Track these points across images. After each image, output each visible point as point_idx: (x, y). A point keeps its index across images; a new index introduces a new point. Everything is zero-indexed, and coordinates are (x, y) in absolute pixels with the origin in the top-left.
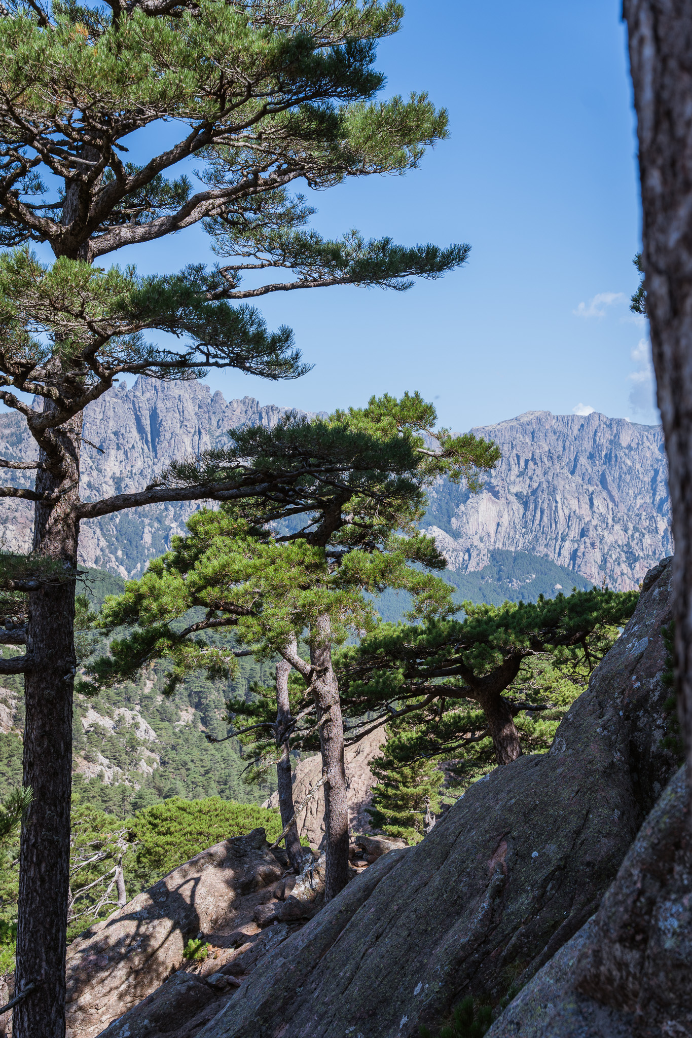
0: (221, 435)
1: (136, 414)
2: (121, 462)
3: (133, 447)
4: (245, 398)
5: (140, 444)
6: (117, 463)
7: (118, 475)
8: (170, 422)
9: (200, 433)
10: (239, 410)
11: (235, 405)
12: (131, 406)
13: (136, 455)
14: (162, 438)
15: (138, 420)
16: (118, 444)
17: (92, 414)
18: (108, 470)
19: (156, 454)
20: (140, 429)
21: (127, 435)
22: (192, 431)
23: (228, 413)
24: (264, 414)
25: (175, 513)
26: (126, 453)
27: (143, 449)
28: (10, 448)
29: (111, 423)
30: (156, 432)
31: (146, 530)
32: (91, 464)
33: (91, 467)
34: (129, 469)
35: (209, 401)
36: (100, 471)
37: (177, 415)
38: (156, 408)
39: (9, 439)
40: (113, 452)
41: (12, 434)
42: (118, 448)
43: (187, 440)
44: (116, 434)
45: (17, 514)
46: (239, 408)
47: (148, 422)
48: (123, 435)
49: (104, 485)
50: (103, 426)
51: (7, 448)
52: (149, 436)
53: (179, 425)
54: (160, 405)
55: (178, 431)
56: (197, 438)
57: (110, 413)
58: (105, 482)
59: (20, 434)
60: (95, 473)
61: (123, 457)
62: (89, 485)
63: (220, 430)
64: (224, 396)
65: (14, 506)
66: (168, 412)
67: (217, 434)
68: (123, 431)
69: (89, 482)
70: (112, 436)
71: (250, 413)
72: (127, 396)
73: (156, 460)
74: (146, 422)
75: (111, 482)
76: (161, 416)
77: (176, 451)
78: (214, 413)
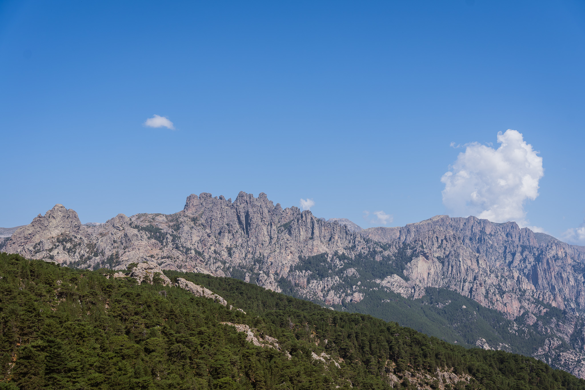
0: (281, 226)
1: (237, 215)
2: (231, 239)
3: (237, 232)
4: (293, 207)
5: (240, 231)
6: (228, 240)
7: (229, 246)
8: (256, 219)
9: (271, 225)
10: (289, 213)
11: (288, 211)
12: (235, 210)
13: (239, 236)
14: (251, 227)
15: (239, 218)
16: (229, 230)
17: (215, 215)
18: (224, 243)
19: (248, 235)
20: (240, 223)
21: (234, 226)
22: (267, 223)
23: (284, 215)
24: (303, 215)
25: (259, 266)
26: (233, 235)
27: (241, 233)
28: (174, 232)
29: (225, 220)
30: (248, 224)
31: (247, 275)
32: (216, 240)
33: (216, 242)
34: (234, 243)
35: (274, 208)
36: (220, 244)
37: (259, 215)
38: (248, 212)
39: (173, 228)
40: (226, 234)
41: (174, 225)
42: (229, 232)
43: (265, 228)
44: (228, 225)
45: (187, 264)
46: (290, 212)
47: (244, 219)
48: (231, 225)
49: (222, 251)
50: (221, 221)
51: (173, 232)
52: (245, 226)
53: (260, 221)
54: (250, 210)
55: (260, 223)
56: (269, 227)
57: (225, 214)
58: (223, 250)
59: (178, 225)
60: (217, 245)
61: (231, 237)
62: (215, 252)
63: (279, 224)
64: (281, 206)
65: (184, 260)
66: (255, 213)
67: (278, 226)
68: (231, 223)
69: (215, 250)
70: (226, 226)
71: (295, 214)
72: (233, 205)
73: (248, 239)
74: (243, 219)
75: (226, 250)
76: (251, 215)
77: (259, 234)
78: (276, 215)
